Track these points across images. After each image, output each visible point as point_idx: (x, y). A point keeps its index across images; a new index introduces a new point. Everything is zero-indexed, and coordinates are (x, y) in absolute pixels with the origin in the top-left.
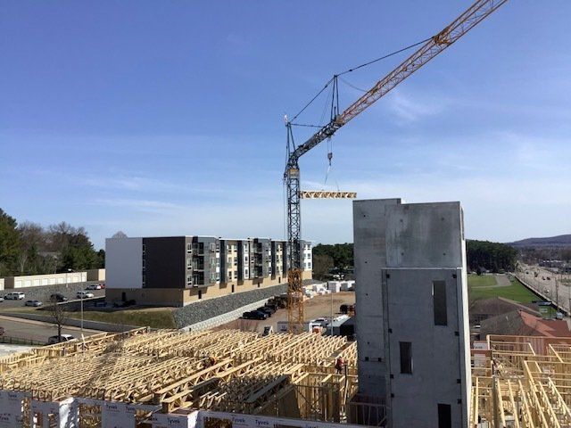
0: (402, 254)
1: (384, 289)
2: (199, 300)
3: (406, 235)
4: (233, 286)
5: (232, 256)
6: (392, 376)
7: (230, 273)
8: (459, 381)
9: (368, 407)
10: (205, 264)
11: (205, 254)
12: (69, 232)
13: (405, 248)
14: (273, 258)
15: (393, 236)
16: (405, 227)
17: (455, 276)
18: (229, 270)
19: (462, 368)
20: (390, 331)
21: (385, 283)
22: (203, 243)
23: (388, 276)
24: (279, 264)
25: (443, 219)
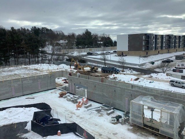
2: (147, 55)
4: (159, 51)
5: (159, 41)
7: (158, 47)
10: (149, 43)
11: (150, 40)
12: (105, 36)
14: (175, 42)
18: (158, 46)
22: (149, 36)
24: (177, 45)
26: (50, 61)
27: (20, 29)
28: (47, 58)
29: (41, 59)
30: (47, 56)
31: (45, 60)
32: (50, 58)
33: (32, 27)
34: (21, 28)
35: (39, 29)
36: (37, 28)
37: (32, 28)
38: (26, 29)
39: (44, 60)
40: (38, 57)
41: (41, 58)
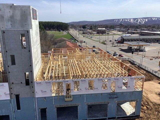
0: (11, 24)
1: (3, 37)
3: (12, 17)
6: (8, 66)
8: (31, 66)
9: (5, 76)
13: (12, 22)
15: (7, 17)
16: (11, 14)
17: (28, 32)
19: (31, 62)
20: (6, 52)
21: (3, 35)
23: (4, 32)
25: (25, 12)
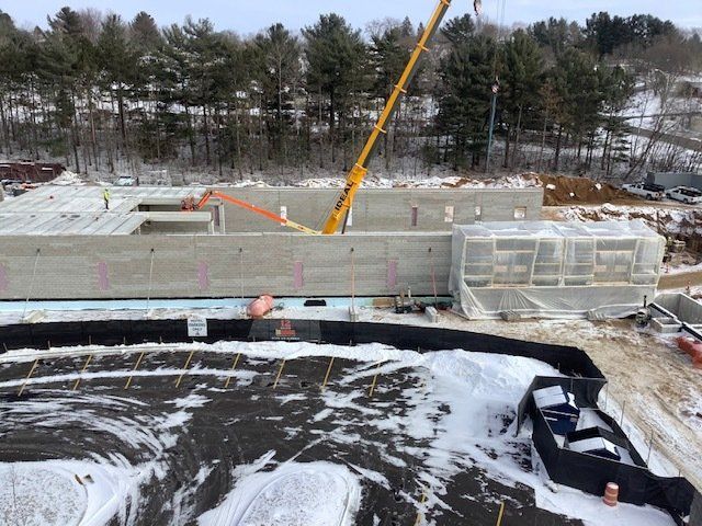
26: (637, 169)
27: (547, 24)
28: (625, 153)
29: (601, 154)
30: (627, 146)
31: (618, 160)
32: (639, 152)
33: (594, 15)
34: (551, 19)
35: (618, 21)
36: (612, 18)
37: (590, 18)
38: (569, 23)
39: (614, 159)
40: (591, 147)
41: (602, 149)
